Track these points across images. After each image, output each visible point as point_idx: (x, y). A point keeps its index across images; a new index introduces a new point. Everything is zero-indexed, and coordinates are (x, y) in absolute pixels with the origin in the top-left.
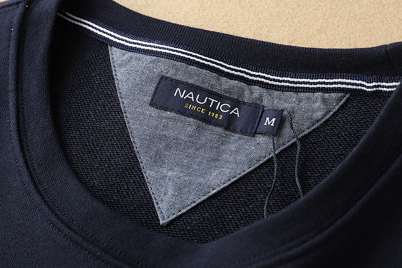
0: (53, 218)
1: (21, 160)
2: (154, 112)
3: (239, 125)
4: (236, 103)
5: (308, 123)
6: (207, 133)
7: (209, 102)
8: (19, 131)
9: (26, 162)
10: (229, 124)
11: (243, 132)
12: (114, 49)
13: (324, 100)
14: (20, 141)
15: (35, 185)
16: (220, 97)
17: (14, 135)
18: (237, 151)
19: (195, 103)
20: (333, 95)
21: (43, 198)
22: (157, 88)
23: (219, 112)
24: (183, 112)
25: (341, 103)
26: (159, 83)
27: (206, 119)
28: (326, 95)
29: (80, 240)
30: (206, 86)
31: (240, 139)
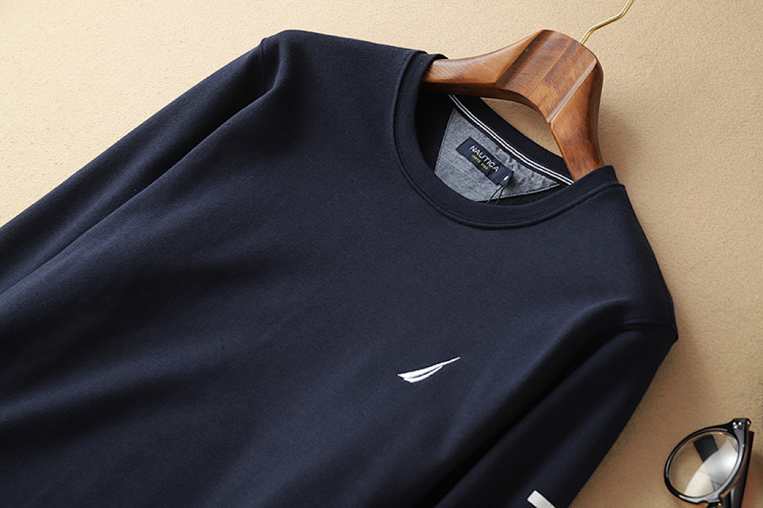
0: (403, 169)
1: (392, 132)
2: (456, 153)
3: (494, 176)
4: (499, 164)
5: (528, 190)
6: (475, 174)
7: (485, 158)
8: (395, 115)
9: (394, 134)
10: (489, 174)
11: (493, 181)
12: (456, 111)
13: (544, 182)
14: (394, 121)
15: (397, 148)
16: (492, 158)
17: (392, 117)
18: (485, 188)
19: (478, 157)
20: (551, 181)
21: (399, 156)
22: (464, 142)
23: (487, 165)
24: (470, 159)
25: (552, 187)
26: (467, 140)
27: (478, 166)
28: (547, 179)
29: (413, 183)
30: (489, 150)
31: (490, 183)
